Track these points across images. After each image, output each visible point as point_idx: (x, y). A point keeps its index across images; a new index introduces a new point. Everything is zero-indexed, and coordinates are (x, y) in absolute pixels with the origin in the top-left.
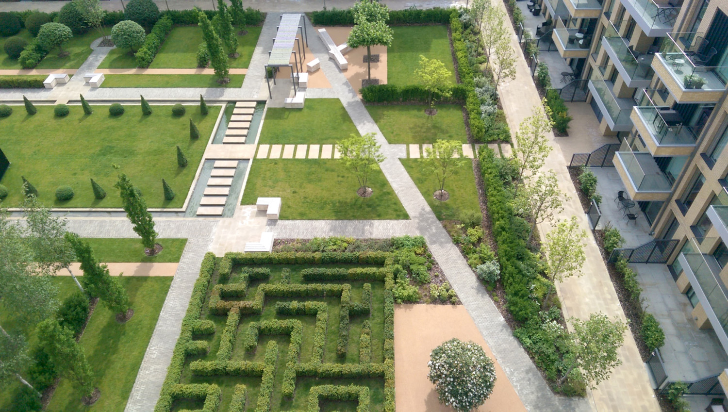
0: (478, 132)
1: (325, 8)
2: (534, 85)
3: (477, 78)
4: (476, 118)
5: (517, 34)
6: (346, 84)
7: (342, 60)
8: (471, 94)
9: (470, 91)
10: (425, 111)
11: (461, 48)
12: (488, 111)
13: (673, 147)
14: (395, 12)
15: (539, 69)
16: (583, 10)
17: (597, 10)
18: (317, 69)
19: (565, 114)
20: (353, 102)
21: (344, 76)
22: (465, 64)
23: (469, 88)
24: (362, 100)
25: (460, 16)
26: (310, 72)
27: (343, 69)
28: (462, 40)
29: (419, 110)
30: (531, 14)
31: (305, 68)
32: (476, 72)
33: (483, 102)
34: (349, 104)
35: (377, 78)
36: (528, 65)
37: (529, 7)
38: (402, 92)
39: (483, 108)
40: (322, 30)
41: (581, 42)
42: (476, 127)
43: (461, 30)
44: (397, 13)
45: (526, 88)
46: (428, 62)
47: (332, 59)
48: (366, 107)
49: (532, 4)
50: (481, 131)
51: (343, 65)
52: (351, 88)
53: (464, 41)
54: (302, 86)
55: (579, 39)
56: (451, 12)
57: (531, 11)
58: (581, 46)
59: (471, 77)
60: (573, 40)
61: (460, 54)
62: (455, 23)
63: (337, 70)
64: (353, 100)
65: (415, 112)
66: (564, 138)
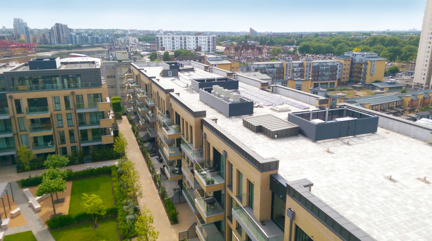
0: (124, 232)
1: (30, 176)
2: (159, 198)
3: (125, 200)
4: (122, 224)
5: (151, 173)
6: (39, 220)
7: (37, 206)
8: (120, 211)
9: (120, 209)
10: (92, 226)
11: (116, 185)
12: (130, 219)
13: (214, 216)
14: (77, 172)
15: (161, 190)
16: (173, 156)
17: (179, 155)
18: (18, 214)
19: (174, 211)
20: (42, 231)
21: (37, 216)
22: (118, 194)
23: (119, 207)
24: (49, 229)
25: (117, 169)
26: (12, 217)
27: (38, 211)
28: (117, 181)
29: (88, 227)
30: (158, 162)
31: (8, 216)
32: (125, 197)
33: (127, 214)
34: (39, 233)
35: (61, 212)
36: (157, 188)
37: (157, 158)
38: (75, 218)
39: (128, 217)
40: (26, 190)
41: (177, 172)
42: (122, 229)
43: (117, 176)
44: (78, 172)
45: (155, 201)
46: (89, 196)
47: (31, 206)
48: (51, 233)
49: (158, 157)
50: (126, 231)
51: (37, 209)
52: (41, 222)
53: (119, 182)
54: (4, 228)
55: (176, 170)
56: (112, 167)
57: (158, 161)
58: (178, 174)
59: (121, 201)
60: (174, 171)
61: (115, 189)
62: (114, 173)
63: (33, 212)
64: (42, 229)
65: (85, 229)
66: (176, 225)
